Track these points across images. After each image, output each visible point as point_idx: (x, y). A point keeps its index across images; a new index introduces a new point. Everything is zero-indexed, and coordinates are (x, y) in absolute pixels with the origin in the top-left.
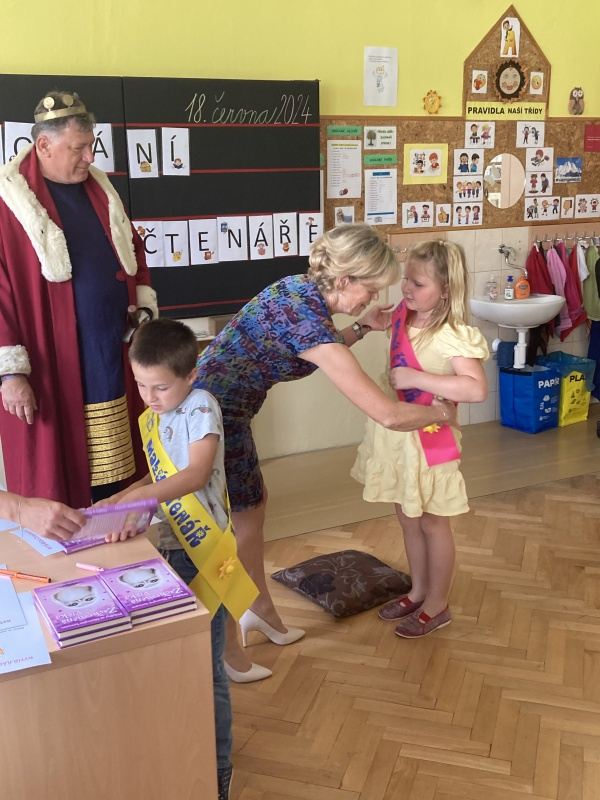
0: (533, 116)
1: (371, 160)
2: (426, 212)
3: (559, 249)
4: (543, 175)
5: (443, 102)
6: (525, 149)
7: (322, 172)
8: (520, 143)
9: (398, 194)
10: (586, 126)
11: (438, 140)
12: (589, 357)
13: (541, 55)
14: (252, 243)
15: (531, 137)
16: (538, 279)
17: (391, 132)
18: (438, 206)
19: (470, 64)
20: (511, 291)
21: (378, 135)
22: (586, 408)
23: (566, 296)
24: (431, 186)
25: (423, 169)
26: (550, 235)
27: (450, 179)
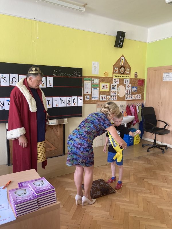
0: (127, 78)
1: (93, 86)
3: (133, 106)
4: (129, 90)
5: (108, 74)
6: (125, 85)
7: (83, 88)
8: (124, 83)
9: (99, 93)
10: (138, 80)
11: (107, 82)
13: (129, 65)
14: (67, 103)
15: (127, 82)
16: (128, 112)
17: (97, 80)
18: (107, 96)
19: (114, 66)
21: (95, 81)
22: (139, 140)
23: (134, 116)
24: (106, 92)
25: (104, 88)
26: (131, 103)
27: (110, 90)
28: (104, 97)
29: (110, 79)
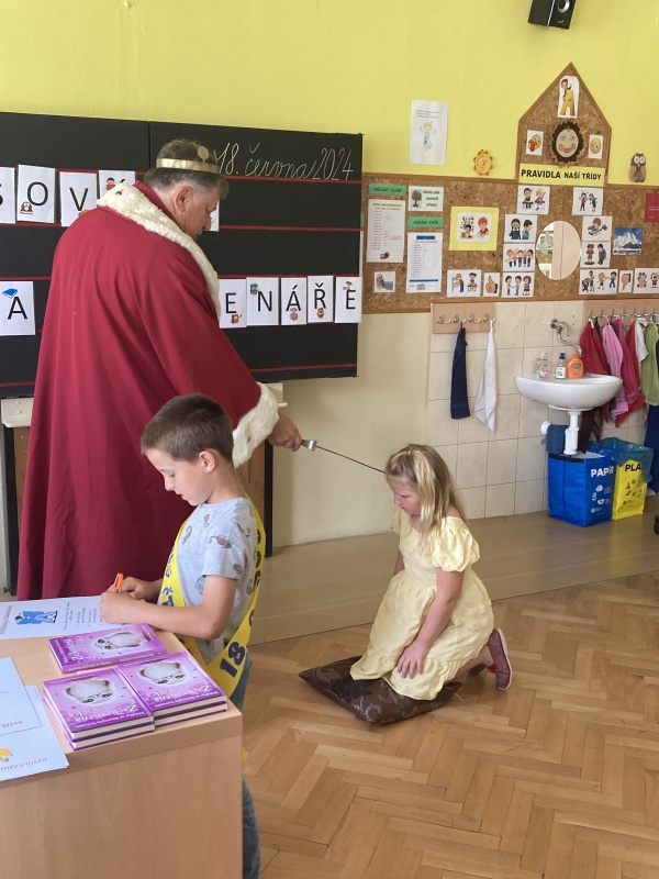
0: (590, 182)
1: (415, 223)
2: (473, 281)
3: (615, 326)
5: (494, 163)
6: (581, 217)
7: (362, 234)
8: (576, 211)
9: (443, 260)
10: (648, 195)
11: (488, 204)
12: (645, 445)
13: (601, 117)
14: (284, 306)
15: (588, 204)
16: (592, 357)
17: (437, 192)
18: (487, 275)
19: (525, 123)
20: (563, 370)
21: (424, 196)
22: (642, 501)
23: (622, 376)
24: (480, 252)
25: (471, 233)
26: (607, 311)
27: (500, 246)
28: (467, 280)
29: (500, 188)
